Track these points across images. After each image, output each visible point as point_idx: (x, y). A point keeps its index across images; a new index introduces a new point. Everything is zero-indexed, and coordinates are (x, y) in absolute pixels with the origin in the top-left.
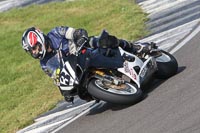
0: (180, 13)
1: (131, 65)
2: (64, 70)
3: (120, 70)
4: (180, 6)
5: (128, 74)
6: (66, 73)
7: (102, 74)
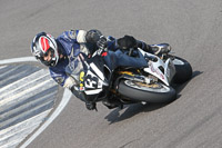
0: (28, 105)
1: (156, 65)
2: (89, 72)
3: (146, 70)
4: (28, 96)
5: (155, 74)
6: (93, 75)
7: (130, 74)
